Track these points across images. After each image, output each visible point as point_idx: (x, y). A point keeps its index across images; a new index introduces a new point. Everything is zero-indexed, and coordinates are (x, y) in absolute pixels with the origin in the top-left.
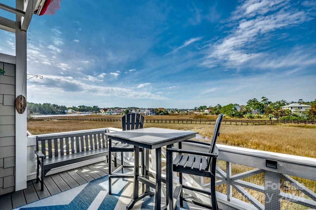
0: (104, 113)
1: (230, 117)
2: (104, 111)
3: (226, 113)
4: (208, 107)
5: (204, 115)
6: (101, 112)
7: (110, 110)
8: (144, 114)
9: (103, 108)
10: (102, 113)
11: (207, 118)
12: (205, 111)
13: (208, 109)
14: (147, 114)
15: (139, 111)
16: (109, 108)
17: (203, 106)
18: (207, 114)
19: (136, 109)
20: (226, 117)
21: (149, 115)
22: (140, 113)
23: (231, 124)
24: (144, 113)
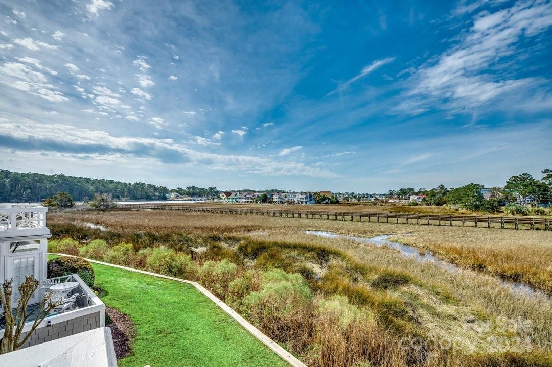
0: (226, 200)
1: (469, 212)
2: (225, 196)
3: (462, 203)
4: (416, 191)
5: (410, 205)
6: (222, 197)
7: (235, 194)
8: (294, 202)
9: (225, 191)
10: (222, 199)
11: (420, 213)
12: (411, 197)
13: (416, 194)
14: (300, 203)
15: (286, 197)
16: (234, 191)
17: (406, 188)
18: (417, 204)
19: (280, 193)
20: (461, 211)
21: (303, 205)
22: (286, 199)
23: (476, 226)
24: (295, 199)
